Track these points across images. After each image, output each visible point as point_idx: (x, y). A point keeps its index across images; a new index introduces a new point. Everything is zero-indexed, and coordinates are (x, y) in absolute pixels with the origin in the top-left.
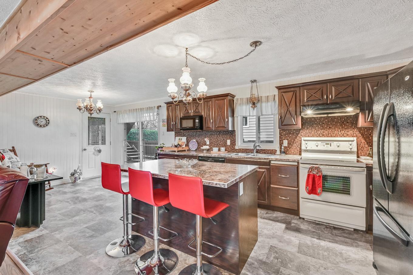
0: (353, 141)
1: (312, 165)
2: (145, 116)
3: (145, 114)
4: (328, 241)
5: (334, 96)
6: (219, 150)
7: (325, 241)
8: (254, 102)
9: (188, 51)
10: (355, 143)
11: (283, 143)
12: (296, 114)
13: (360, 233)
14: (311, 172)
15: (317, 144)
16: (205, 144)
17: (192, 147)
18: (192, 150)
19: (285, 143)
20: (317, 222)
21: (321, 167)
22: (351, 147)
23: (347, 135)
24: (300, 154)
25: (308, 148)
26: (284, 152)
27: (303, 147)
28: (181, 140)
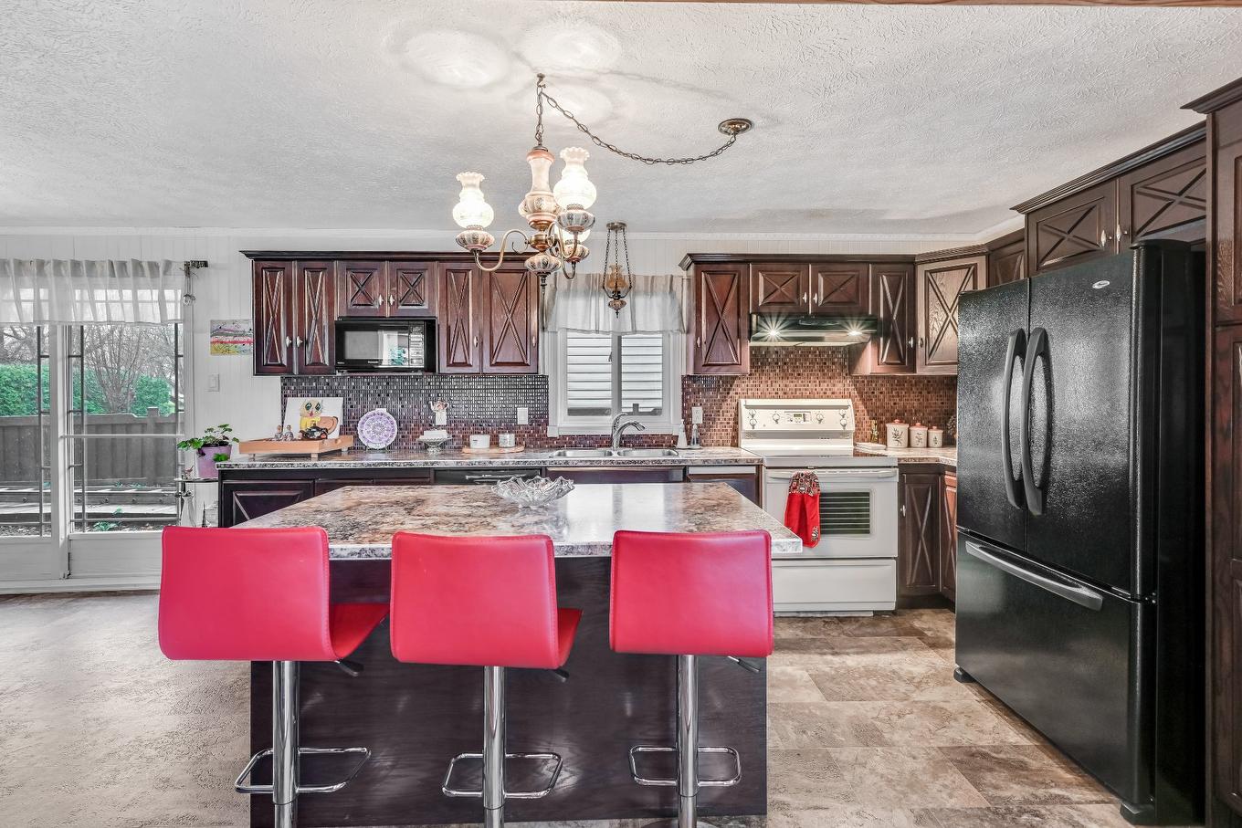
0: (846, 407)
1: (795, 472)
2: (77, 298)
3: (77, 292)
4: (854, 653)
5: (822, 298)
6: (495, 442)
7: (848, 654)
8: (617, 290)
9: (544, 86)
10: (850, 412)
11: (690, 416)
12: (739, 336)
13: (884, 619)
14: (795, 488)
15: (776, 417)
16: (431, 425)
17: (372, 438)
18: (371, 446)
19: (698, 415)
20: (802, 615)
21: (816, 472)
22: (843, 422)
23: (833, 393)
24: (735, 444)
25: (757, 428)
26: (698, 441)
27: (746, 425)
28: (318, 409)
